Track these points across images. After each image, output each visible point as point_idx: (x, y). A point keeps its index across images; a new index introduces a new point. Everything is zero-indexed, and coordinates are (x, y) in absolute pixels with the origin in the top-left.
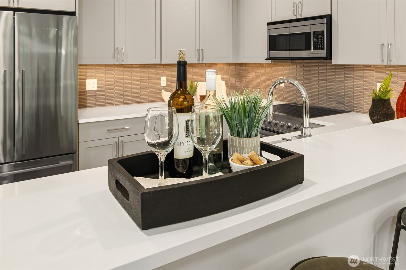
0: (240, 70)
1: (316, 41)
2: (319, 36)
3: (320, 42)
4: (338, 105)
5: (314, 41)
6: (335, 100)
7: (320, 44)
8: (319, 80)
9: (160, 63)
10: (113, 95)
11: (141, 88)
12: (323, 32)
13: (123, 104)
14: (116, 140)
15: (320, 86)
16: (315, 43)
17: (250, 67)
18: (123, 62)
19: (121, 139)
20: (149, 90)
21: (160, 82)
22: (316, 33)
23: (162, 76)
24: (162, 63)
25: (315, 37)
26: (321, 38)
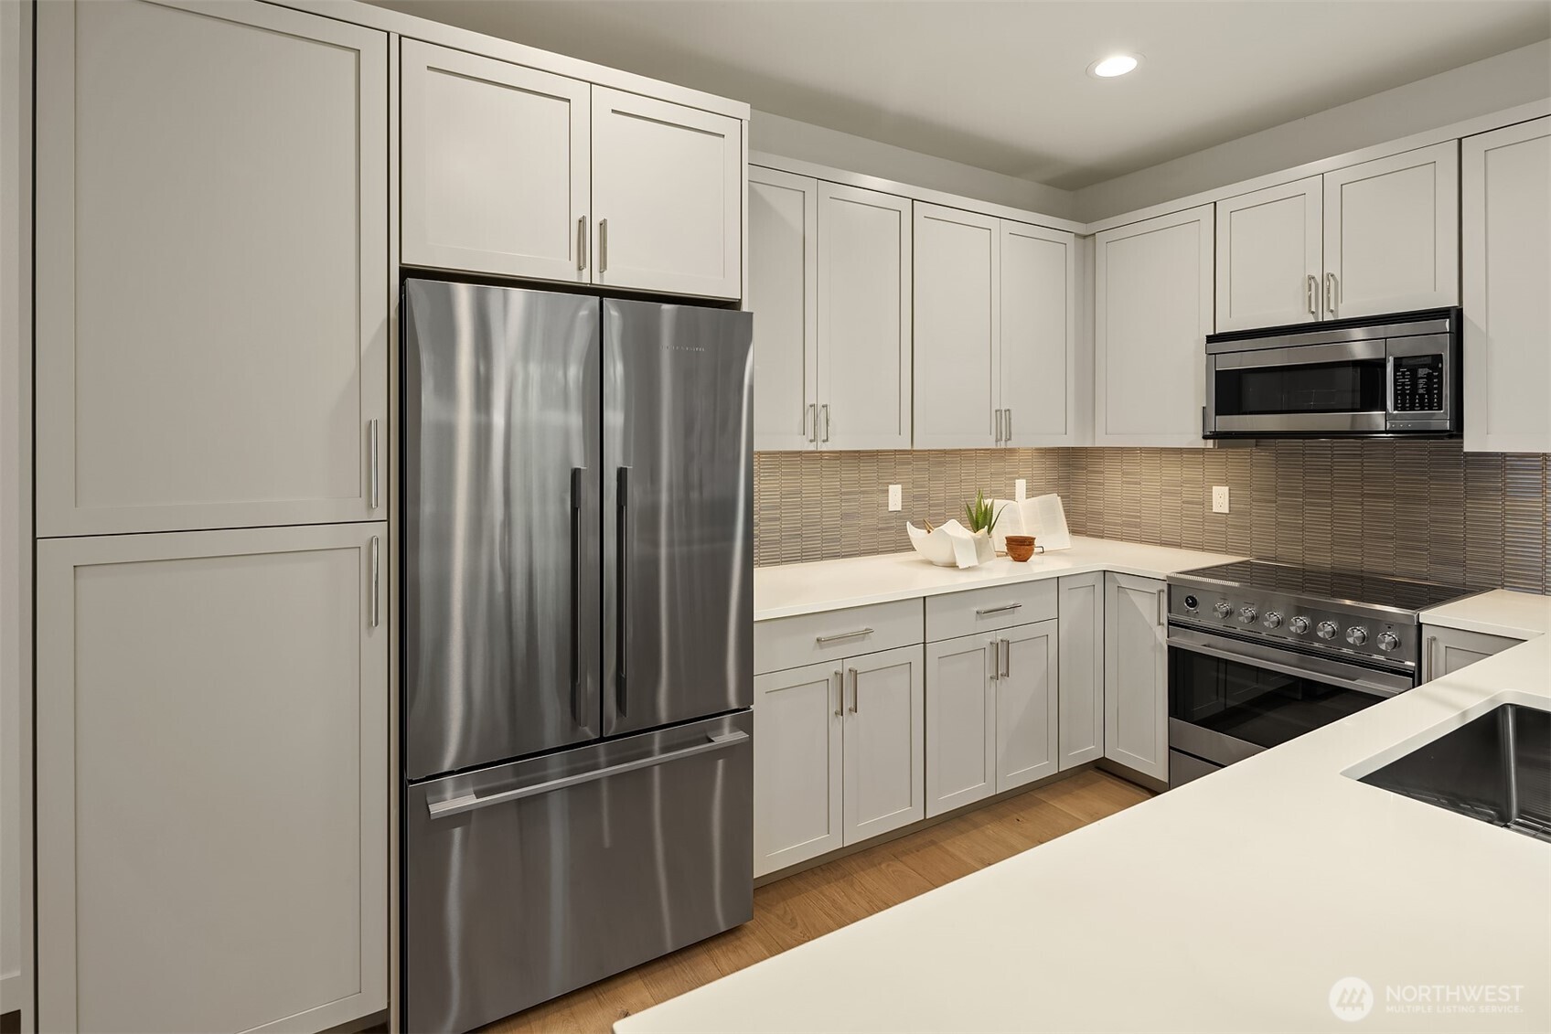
0: (1069, 465)
1: (1408, 385)
2: (1420, 370)
3: (1423, 388)
4: (1439, 567)
5: (1399, 386)
6: (1429, 554)
7: (1423, 395)
8: (1363, 495)
9: (909, 448)
10: (776, 536)
11: (844, 516)
12: (1438, 358)
13: (802, 560)
14: (837, 667)
15: (1368, 513)
16: (1403, 390)
17: (1103, 458)
18: (824, 444)
19: (849, 664)
20: (862, 523)
21: (888, 500)
22: (1404, 362)
23: (891, 483)
24: (915, 448)
25: (1403, 372)
26: (1429, 377)
